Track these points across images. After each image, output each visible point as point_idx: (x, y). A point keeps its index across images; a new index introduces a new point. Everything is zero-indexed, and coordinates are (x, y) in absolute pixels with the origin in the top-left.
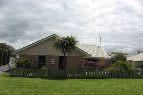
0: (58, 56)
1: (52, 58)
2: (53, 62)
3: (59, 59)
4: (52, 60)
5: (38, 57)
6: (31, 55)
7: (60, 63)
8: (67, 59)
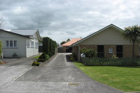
0: (115, 45)
1: (110, 47)
2: (111, 51)
3: (116, 47)
4: (110, 49)
5: (97, 47)
6: (90, 45)
7: (117, 52)
8: (124, 48)
